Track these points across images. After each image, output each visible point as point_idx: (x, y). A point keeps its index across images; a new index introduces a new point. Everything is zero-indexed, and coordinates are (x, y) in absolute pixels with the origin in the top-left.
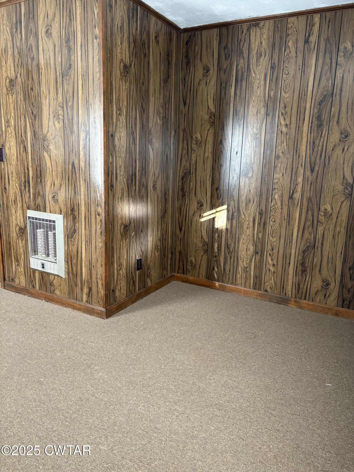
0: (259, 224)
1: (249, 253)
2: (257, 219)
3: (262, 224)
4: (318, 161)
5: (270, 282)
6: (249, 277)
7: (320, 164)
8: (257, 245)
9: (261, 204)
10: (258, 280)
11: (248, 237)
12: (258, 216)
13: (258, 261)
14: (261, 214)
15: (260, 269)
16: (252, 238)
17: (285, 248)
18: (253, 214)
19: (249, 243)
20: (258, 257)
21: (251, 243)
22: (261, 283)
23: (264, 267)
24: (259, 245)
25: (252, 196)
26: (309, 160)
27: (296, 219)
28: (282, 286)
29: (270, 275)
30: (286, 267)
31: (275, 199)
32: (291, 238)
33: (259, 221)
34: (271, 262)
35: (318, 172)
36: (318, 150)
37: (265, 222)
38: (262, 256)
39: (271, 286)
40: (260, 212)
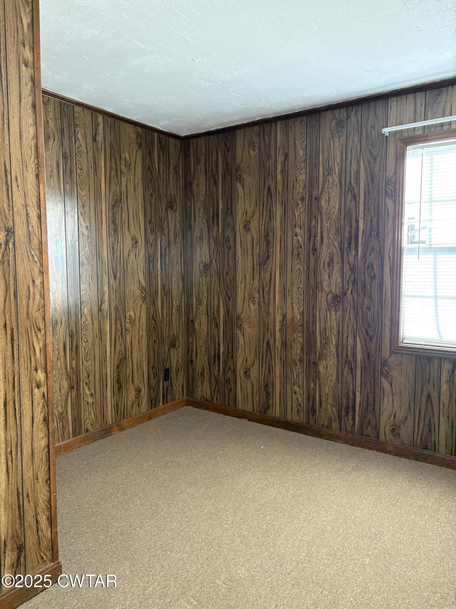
0: (71, 349)
1: (63, 391)
2: (68, 344)
3: (74, 349)
4: (118, 267)
5: (90, 417)
6: (67, 425)
7: (120, 270)
8: (72, 377)
9: (70, 323)
10: (77, 423)
11: (60, 371)
12: (68, 340)
13: (74, 398)
14: (71, 336)
15: (78, 406)
16: (64, 371)
17: (101, 369)
18: (62, 339)
19: (62, 378)
20: (74, 393)
21: (64, 378)
22: (81, 424)
23: (82, 401)
24: (74, 376)
25: (59, 315)
26: (111, 266)
27: (107, 332)
28: (102, 416)
29: (89, 408)
30: (104, 391)
31: (85, 315)
32: (105, 355)
33: (71, 346)
34: (88, 392)
35: (120, 279)
36: (117, 256)
37: (77, 345)
38: (78, 389)
39: (92, 421)
40: (70, 334)
